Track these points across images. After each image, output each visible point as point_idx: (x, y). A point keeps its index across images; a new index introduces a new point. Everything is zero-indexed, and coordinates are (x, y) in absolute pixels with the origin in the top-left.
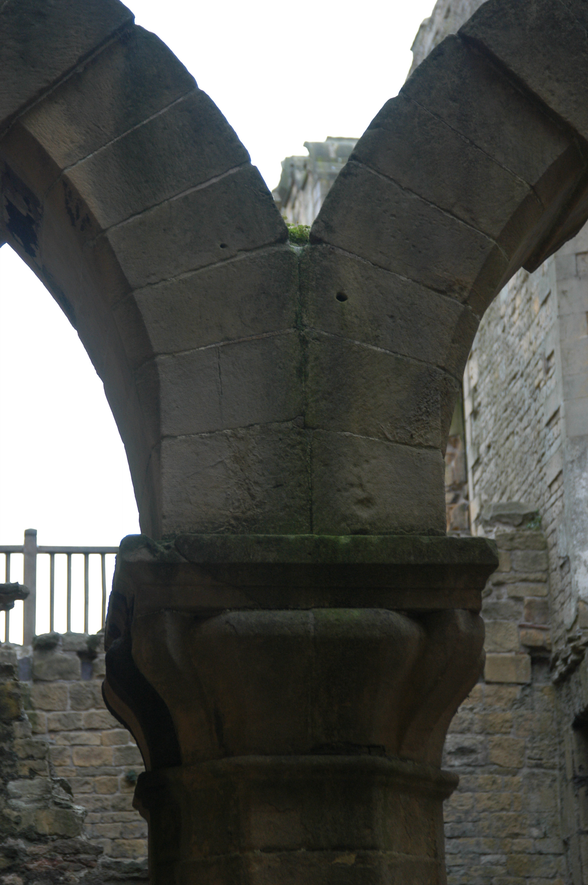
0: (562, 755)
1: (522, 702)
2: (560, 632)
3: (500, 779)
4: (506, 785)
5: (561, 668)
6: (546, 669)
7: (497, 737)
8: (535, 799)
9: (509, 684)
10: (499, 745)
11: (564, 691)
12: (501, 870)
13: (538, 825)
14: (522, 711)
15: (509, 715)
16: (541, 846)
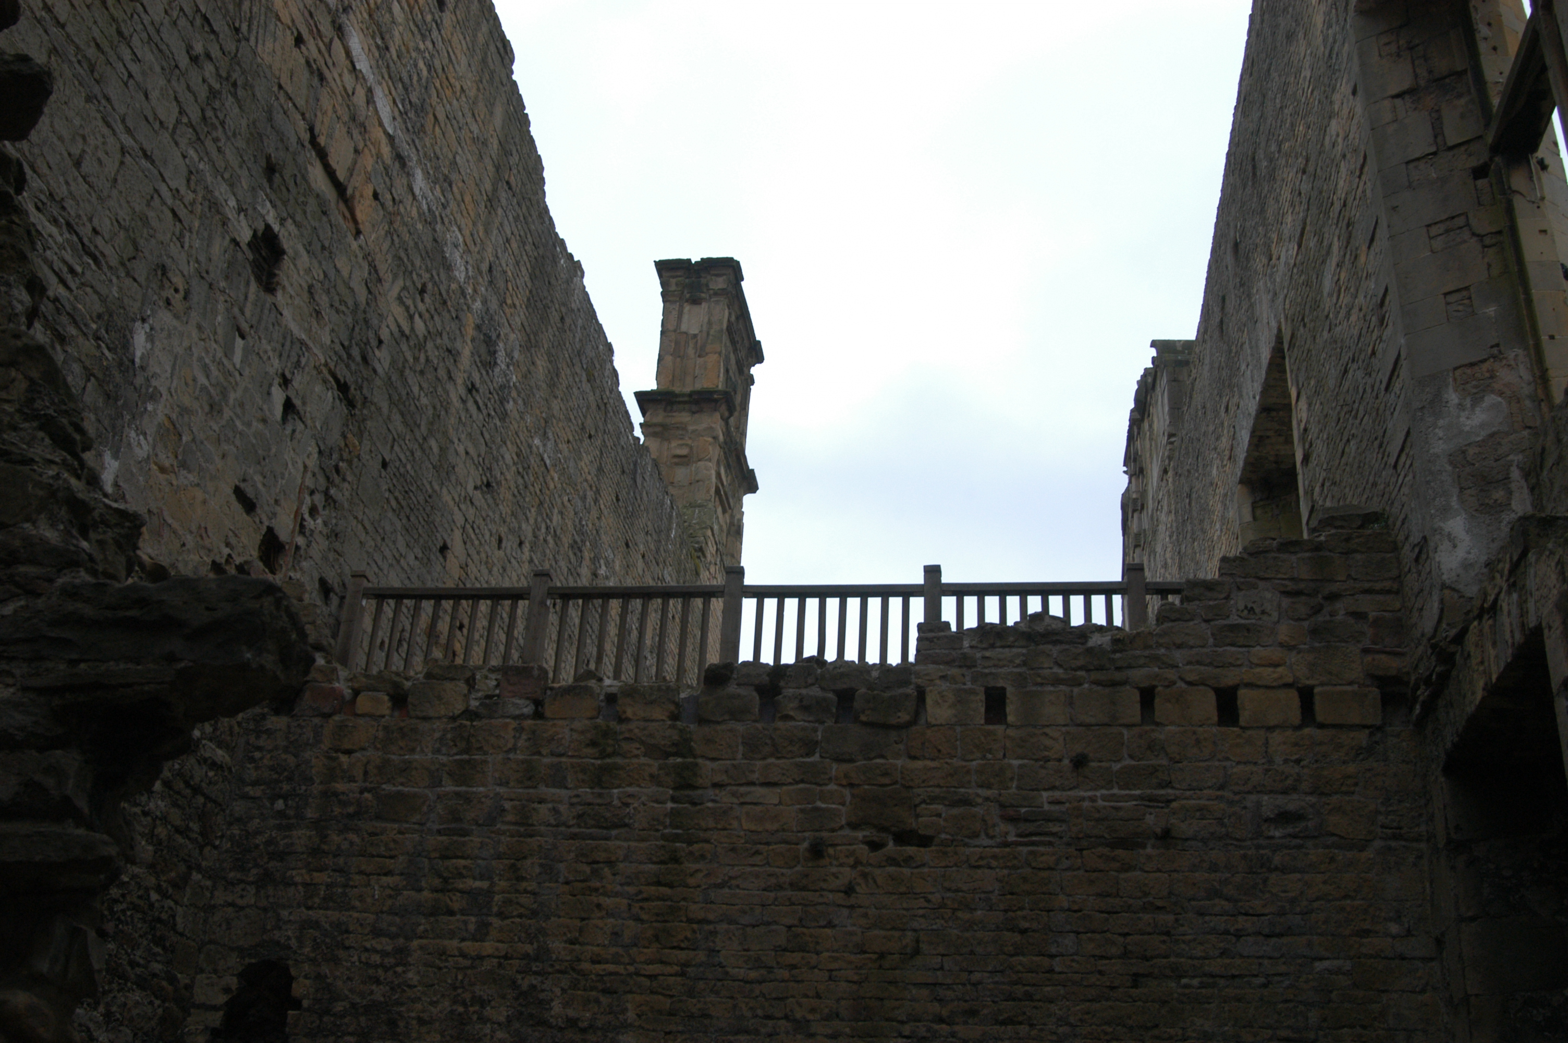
0: (1431, 821)
1: (1370, 751)
2: (1421, 648)
3: (1341, 856)
4: (1350, 864)
7: (1335, 799)
8: (1392, 883)
9: (1352, 727)
10: (1338, 810)
12: (1343, 981)
13: (1397, 918)
14: (1371, 763)
15: (1351, 768)
16: (1402, 947)
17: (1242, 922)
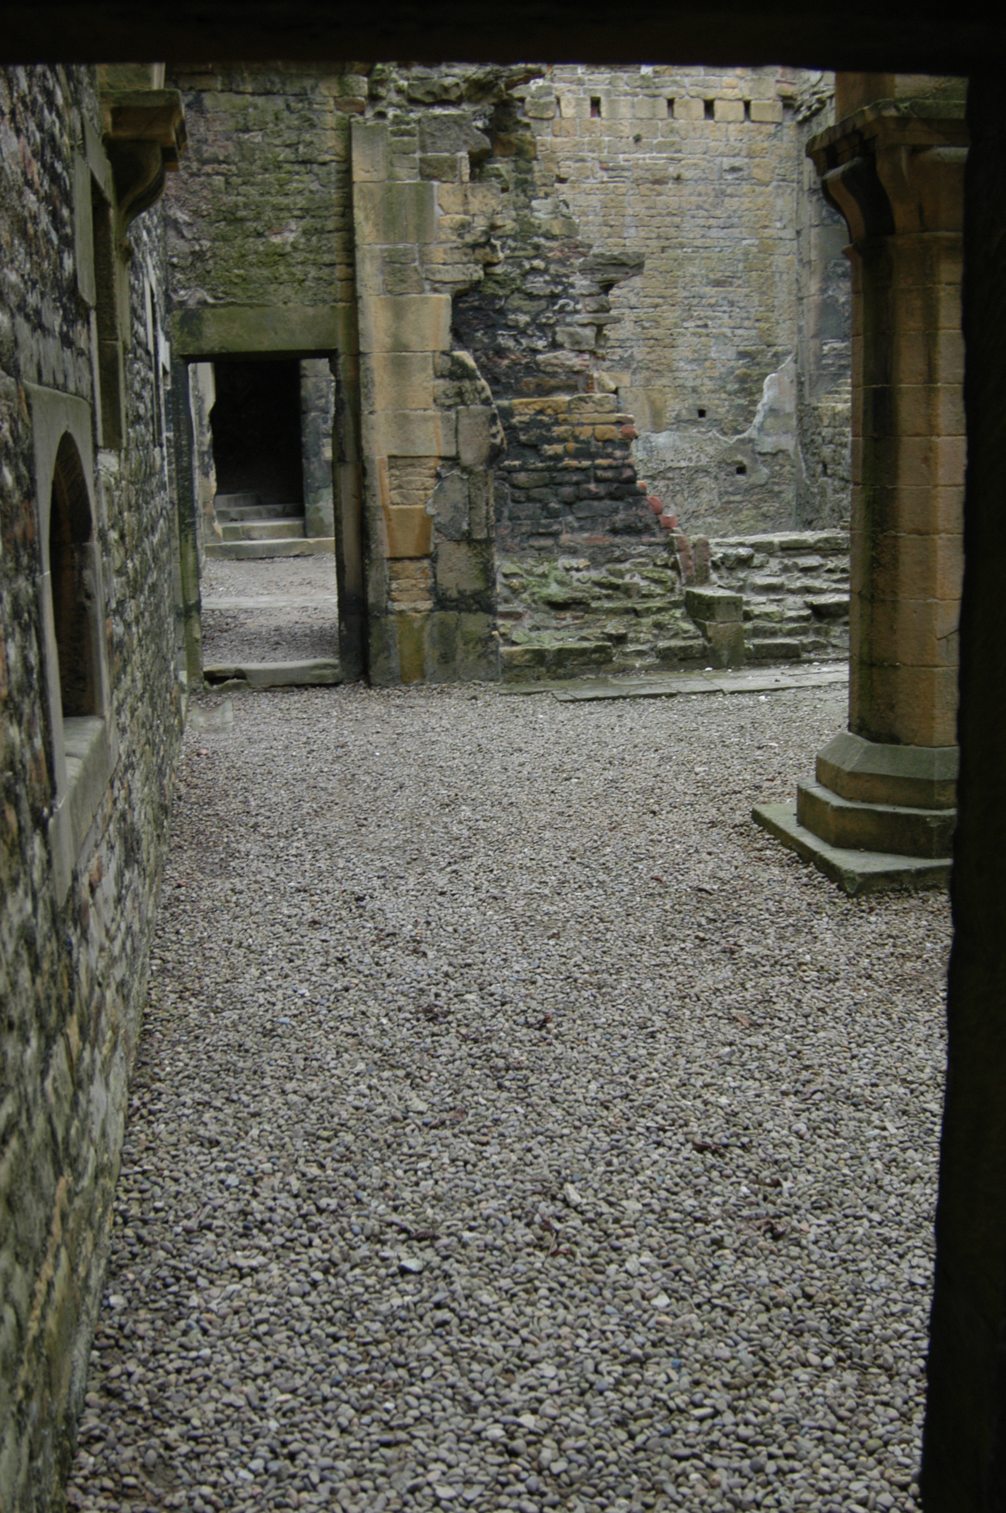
0: (801, 173)
1: (774, 135)
2: (805, 87)
3: (758, 189)
4: (761, 193)
5: (805, 112)
6: (791, 112)
7: (757, 160)
8: (779, 203)
9: (767, 123)
10: (758, 166)
11: (806, 129)
12: (755, 250)
13: (780, 220)
14: (775, 142)
15: (766, 144)
16: (782, 234)
17: (712, 222)
